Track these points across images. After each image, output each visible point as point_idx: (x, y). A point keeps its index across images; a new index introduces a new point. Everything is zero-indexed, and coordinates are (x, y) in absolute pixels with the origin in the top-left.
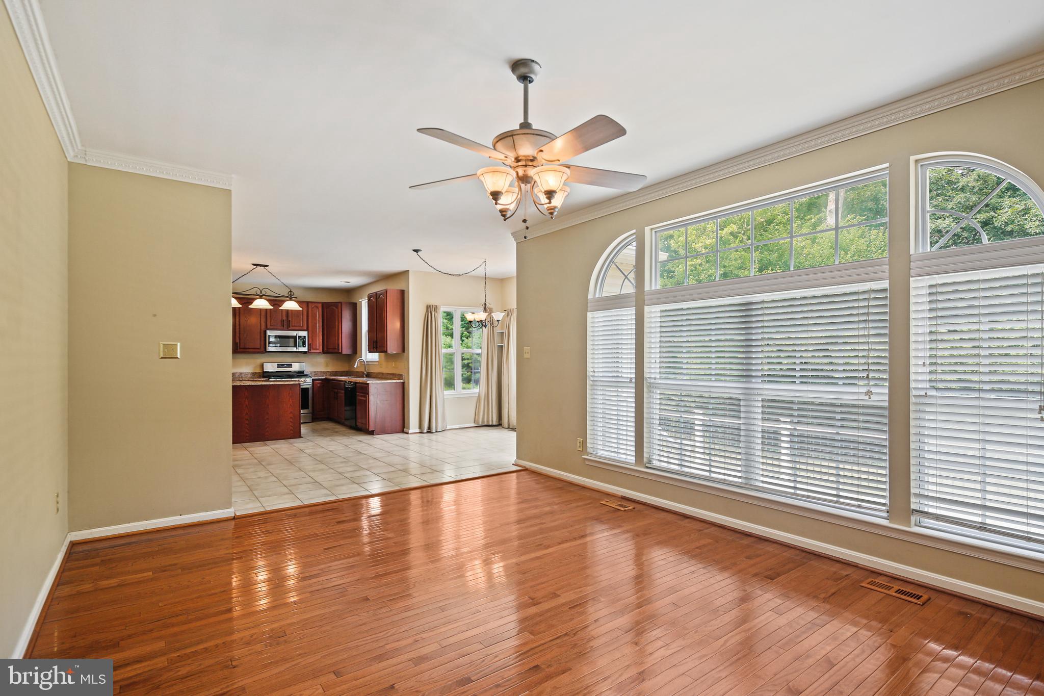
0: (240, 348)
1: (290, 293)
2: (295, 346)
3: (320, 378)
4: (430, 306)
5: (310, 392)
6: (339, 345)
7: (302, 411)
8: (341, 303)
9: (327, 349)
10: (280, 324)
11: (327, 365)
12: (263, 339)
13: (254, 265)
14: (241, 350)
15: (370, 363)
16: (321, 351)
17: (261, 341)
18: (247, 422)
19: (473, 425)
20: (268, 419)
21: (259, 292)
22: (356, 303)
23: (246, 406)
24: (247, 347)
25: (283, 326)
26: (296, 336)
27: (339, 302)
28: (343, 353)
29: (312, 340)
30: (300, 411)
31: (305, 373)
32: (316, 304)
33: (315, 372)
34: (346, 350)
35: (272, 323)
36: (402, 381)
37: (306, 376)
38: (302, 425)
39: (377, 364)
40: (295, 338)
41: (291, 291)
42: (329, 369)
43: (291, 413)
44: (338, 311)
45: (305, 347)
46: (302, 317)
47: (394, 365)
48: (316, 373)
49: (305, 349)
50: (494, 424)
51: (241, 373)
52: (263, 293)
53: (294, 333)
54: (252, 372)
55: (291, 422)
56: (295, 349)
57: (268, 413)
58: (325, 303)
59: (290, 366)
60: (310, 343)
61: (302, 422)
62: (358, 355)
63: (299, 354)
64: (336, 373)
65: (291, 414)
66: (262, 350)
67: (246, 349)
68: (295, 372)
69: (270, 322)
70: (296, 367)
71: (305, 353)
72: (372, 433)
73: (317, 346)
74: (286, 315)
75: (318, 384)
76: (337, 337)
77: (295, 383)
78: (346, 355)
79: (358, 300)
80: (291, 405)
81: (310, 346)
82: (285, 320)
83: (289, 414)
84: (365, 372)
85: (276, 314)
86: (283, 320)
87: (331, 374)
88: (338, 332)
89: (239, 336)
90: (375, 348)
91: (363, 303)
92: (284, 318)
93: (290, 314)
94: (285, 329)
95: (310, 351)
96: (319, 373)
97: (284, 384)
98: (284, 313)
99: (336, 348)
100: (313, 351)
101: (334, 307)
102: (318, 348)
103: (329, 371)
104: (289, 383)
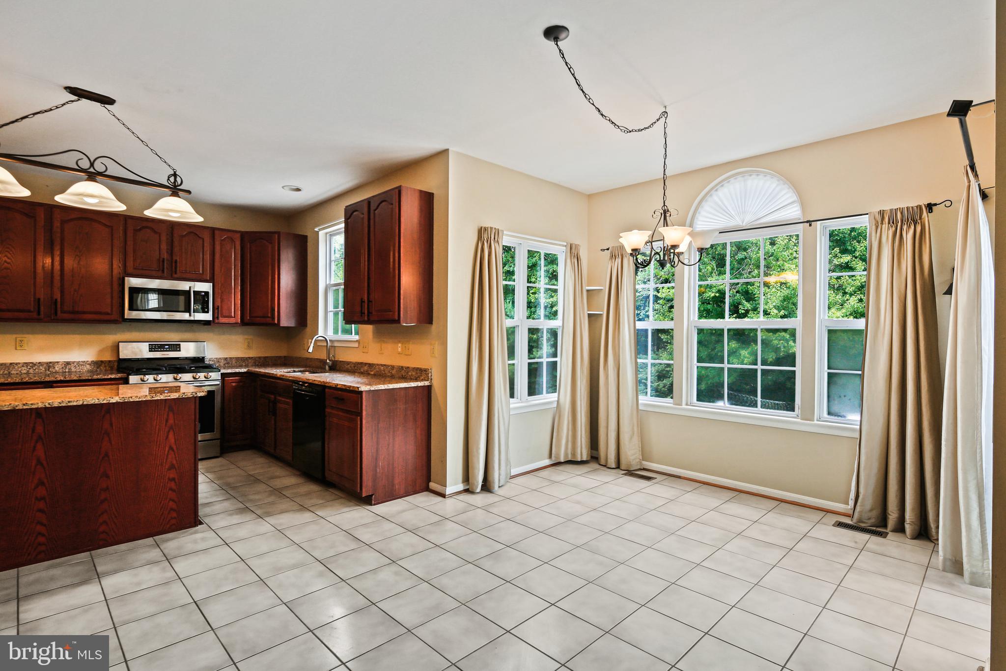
0: (63, 312)
1: (172, 179)
2: (187, 310)
3: (237, 370)
4: (486, 229)
5: (218, 399)
6: (273, 314)
7: (200, 437)
8: (279, 233)
9: (251, 317)
10: (156, 267)
11: (248, 346)
12: (116, 295)
13: (73, 91)
14: (66, 316)
15: (336, 344)
16: (239, 321)
17: (112, 298)
18: (41, 505)
19: (547, 462)
21: (85, 164)
22: (307, 236)
23: (39, 462)
24: (81, 309)
25: (163, 271)
26: (189, 292)
27: (275, 233)
28: (281, 325)
29: (222, 300)
30: (196, 437)
31: (207, 362)
32: (229, 235)
33: (226, 359)
34: (286, 320)
35: (138, 263)
36: (427, 383)
37: (209, 368)
38: (201, 466)
39: (356, 345)
40: (187, 293)
41: (175, 175)
42: (253, 353)
43: (172, 467)
44: (273, 248)
45: (207, 312)
46: (201, 256)
47: (400, 349)
48: (228, 362)
49: (208, 317)
50: (585, 458)
51: (68, 363)
52: (98, 167)
53: (184, 286)
54: (94, 359)
55: (171, 489)
56: (186, 316)
57: (105, 475)
58: (247, 232)
59: (176, 347)
60: (216, 304)
61: (199, 457)
62: (309, 329)
63: (195, 326)
65: (173, 471)
66: (115, 316)
67: (77, 312)
68: (186, 358)
69: (134, 260)
70: (188, 350)
71: (206, 323)
72: (368, 501)
73: (232, 313)
74: (168, 251)
75: (234, 384)
76: (270, 295)
77: (184, 396)
78: (287, 328)
79: (316, 229)
80: (171, 448)
81: (216, 311)
82: (167, 260)
83: (166, 470)
84: (328, 361)
85: (140, 230)
86: (161, 259)
87: (257, 363)
88: (272, 287)
89: (62, 285)
90: (364, 313)
91: (322, 234)
92: (165, 256)
93: (176, 249)
94: (166, 276)
95: (217, 321)
96: (234, 362)
97: (153, 400)
98: (164, 246)
99: (268, 317)
100: (222, 320)
101: (265, 242)
102: (233, 316)
103: (252, 357)
104: (167, 398)
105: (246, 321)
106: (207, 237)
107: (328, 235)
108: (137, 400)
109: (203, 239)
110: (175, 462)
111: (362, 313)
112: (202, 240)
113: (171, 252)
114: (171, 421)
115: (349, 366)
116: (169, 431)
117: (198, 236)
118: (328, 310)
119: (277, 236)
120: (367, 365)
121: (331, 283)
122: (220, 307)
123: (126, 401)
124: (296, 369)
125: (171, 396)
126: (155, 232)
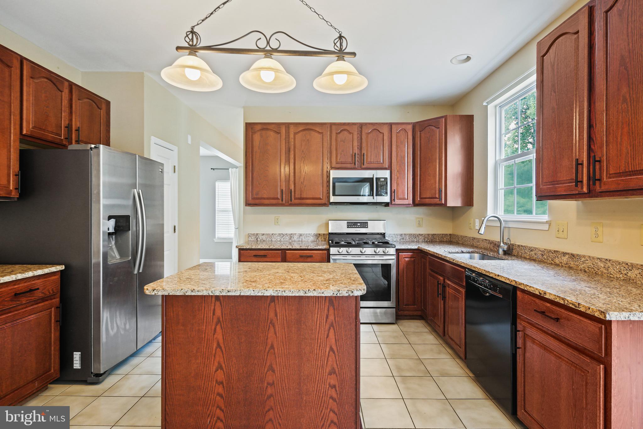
0: (295, 199)
2: (372, 194)
3: (409, 247)
5: (394, 272)
6: (440, 191)
8: (445, 117)
9: (421, 198)
10: (350, 160)
11: (419, 224)
12: (325, 183)
14: (297, 201)
15: (513, 226)
16: (411, 202)
17: (323, 186)
18: (220, 390)
20: (272, 384)
21: (262, 44)
22: (473, 115)
23: (218, 345)
24: (305, 196)
25: (355, 164)
26: (373, 178)
27: (442, 117)
28: (448, 205)
29: (398, 184)
31: (387, 238)
32: (404, 127)
33: (401, 235)
34: (453, 199)
35: (338, 158)
37: (386, 244)
40: (371, 181)
42: (423, 231)
43: (333, 371)
44: (440, 132)
45: (386, 195)
46: (382, 148)
48: (403, 238)
49: (386, 199)
51: (301, 235)
52: (274, 44)
53: (369, 174)
54: (316, 233)
56: (370, 199)
57: (271, 369)
58: (418, 122)
59: (366, 225)
60: (393, 189)
62: (476, 208)
63: (378, 207)
64: (433, 239)
65: (333, 376)
66: (325, 201)
67: (303, 199)
68: (372, 235)
69: (337, 156)
70: (374, 227)
71: (387, 205)
73: (405, 195)
74: (359, 147)
75: (407, 259)
76: (437, 176)
77: (338, 295)
78: (453, 208)
79: (485, 104)
80: (331, 349)
81: (393, 194)
82: (358, 154)
83: (327, 374)
84: (502, 244)
85: (340, 132)
86: (354, 154)
87: (426, 240)
88: (439, 170)
89: (295, 180)
90: (582, 182)
91: (491, 107)
92: (356, 151)
93: (364, 145)
94: (357, 167)
95: (393, 203)
96: (407, 238)
97: (306, 296)
98: (356, 144)
99: (436, 198)
100: (397, 202)
101: (433, 128)
102: (406, 198)
103: (422, 234)
104: (320, 295)
105: (417, 202)
106: (386, 131)
107: (497, 107)
108: (291, 295)
109: (383, 133)
110: (335, 366)
111: (578, 182)
112: (382, 135)
113: (361, 148)
114: (331, 318)
115: (533, 253)
116: (330, 328)
117: (379, 131)
118: (499, 188)
119: (444, 120)
120: (567, 256)
121: (502, 158)
122: (396, 190)
123: (280, 295)
124: (465, 250)
125: (324, 293)
126: (350, 133)
